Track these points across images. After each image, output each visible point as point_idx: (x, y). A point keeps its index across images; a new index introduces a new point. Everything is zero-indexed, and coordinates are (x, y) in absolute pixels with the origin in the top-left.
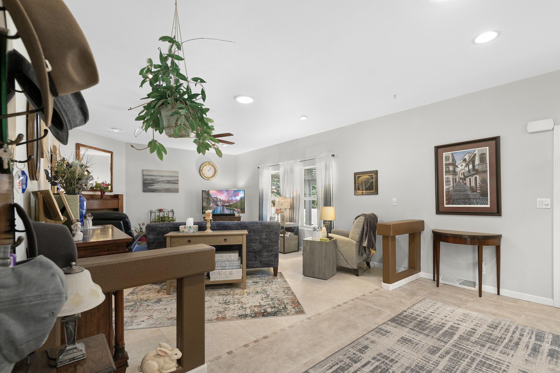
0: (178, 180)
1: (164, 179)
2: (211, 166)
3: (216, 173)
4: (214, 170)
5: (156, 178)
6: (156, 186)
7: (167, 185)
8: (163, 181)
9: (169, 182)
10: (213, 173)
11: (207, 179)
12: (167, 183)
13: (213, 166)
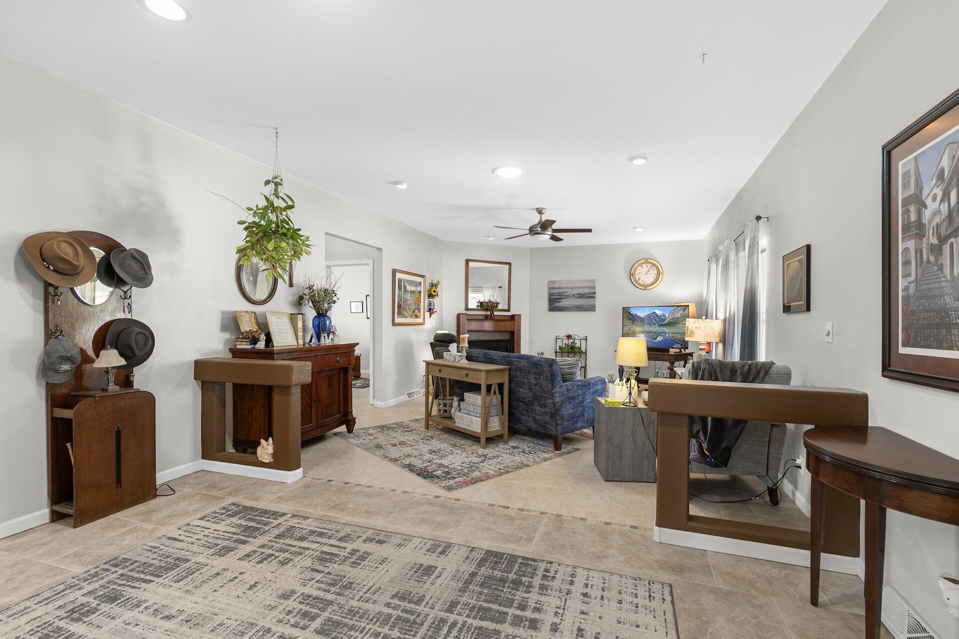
0: (595, 293)
1: (575, 291)
2: (649, 265)
3: (661, 276)
4: (656, 272)
5: (565, 290)
6: (564, 303)
7: (578, 300)
8: (574, 295)
9: (581, 296)
10: (655, 276)
11: (643, 288)
12: (579, 297)
13: (654, 265)
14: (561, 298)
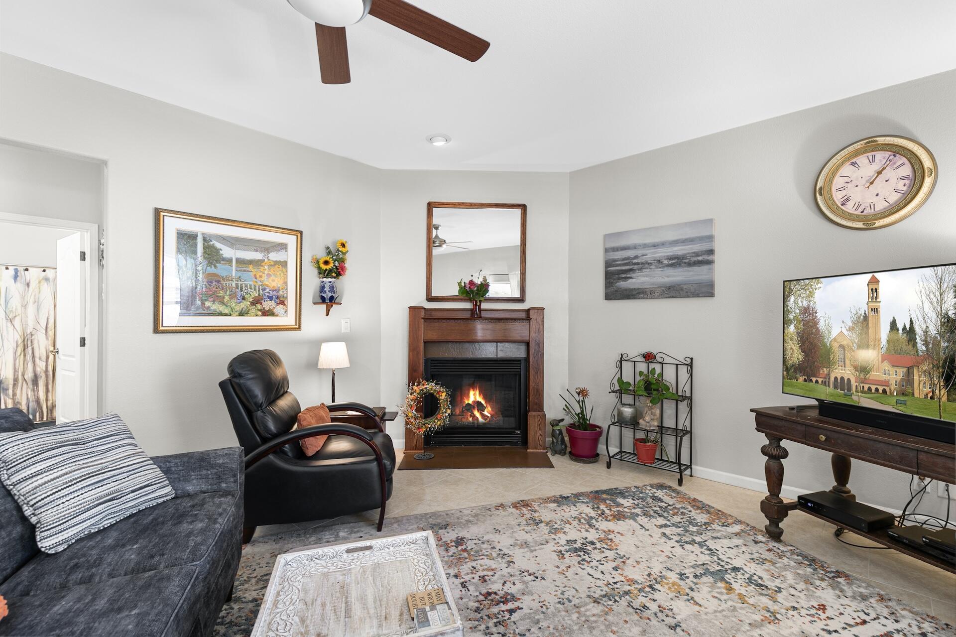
0: (711, 252)
1: (662, 253)
2: (881, 156)
3: (928, 181)
4: (907, 170)
5: (639, 252)
6: (638, 280)
7: (670, 271)
8: (659, 261)
9: (677, 262)
10: (903, 186)
11: (860, 225)
12: (672, 265)
13: (897, 150)
14: (631, 270)
